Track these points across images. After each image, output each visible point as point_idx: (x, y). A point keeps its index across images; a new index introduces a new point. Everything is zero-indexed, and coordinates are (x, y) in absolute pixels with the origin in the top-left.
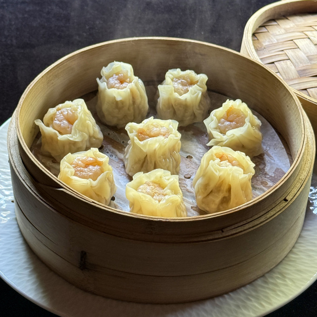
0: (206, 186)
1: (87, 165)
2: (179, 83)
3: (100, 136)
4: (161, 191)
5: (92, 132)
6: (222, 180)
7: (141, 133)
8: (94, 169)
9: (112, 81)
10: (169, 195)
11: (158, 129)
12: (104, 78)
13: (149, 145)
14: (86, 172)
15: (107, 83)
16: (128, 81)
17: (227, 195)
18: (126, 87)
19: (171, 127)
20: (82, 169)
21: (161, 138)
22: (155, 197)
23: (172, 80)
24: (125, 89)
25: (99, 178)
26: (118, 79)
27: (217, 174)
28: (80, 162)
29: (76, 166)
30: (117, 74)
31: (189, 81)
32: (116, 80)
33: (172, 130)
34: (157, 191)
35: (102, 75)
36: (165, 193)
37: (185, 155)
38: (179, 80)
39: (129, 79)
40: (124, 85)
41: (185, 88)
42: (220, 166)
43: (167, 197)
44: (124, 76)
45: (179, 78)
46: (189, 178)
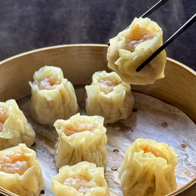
0: (131, 177)
1: (14, 161)
2: (105, 84)
3: (32, 133)
4: (87, 184)
5: (23, 130)
6: (146, 171)
7: (69, 129)
8: (21, 164)
9: (43, 83)
10: (94, 187)
11: (84, 124)
12: (36, 81)
13: (76, 139)
14: (13, 168)
15: (39, 86)
16: (58, 83)
17: (152, 185)
18: (55, 88)
19: (97, 122)
20: (9, 164)
21: (87, 132)
22: (80, 190)
23: (99, 81)
24: (55, 90)
25: (26, 172)
26: (49, 82)
27: (142, 165)
28: (8, 158)
29: (3, 162)
30: (48, 77)
31: (114, 81)
32: (47, 82)
33: (98, 126)
34: (83, 184)
35: (34, 78)
36: (90, 185)
37: (112, 149)
38: (105, 81)
39: (58, 81)
40: (54, 86)
41: (111, 88)
42: (144, 157)
43: (92, 189)
44: (54, 79)
45: (104, 79)
46: (116, 170)
